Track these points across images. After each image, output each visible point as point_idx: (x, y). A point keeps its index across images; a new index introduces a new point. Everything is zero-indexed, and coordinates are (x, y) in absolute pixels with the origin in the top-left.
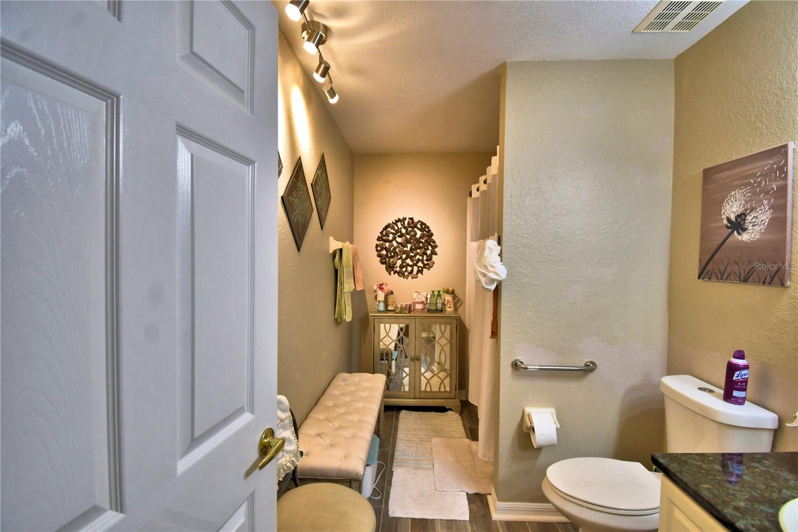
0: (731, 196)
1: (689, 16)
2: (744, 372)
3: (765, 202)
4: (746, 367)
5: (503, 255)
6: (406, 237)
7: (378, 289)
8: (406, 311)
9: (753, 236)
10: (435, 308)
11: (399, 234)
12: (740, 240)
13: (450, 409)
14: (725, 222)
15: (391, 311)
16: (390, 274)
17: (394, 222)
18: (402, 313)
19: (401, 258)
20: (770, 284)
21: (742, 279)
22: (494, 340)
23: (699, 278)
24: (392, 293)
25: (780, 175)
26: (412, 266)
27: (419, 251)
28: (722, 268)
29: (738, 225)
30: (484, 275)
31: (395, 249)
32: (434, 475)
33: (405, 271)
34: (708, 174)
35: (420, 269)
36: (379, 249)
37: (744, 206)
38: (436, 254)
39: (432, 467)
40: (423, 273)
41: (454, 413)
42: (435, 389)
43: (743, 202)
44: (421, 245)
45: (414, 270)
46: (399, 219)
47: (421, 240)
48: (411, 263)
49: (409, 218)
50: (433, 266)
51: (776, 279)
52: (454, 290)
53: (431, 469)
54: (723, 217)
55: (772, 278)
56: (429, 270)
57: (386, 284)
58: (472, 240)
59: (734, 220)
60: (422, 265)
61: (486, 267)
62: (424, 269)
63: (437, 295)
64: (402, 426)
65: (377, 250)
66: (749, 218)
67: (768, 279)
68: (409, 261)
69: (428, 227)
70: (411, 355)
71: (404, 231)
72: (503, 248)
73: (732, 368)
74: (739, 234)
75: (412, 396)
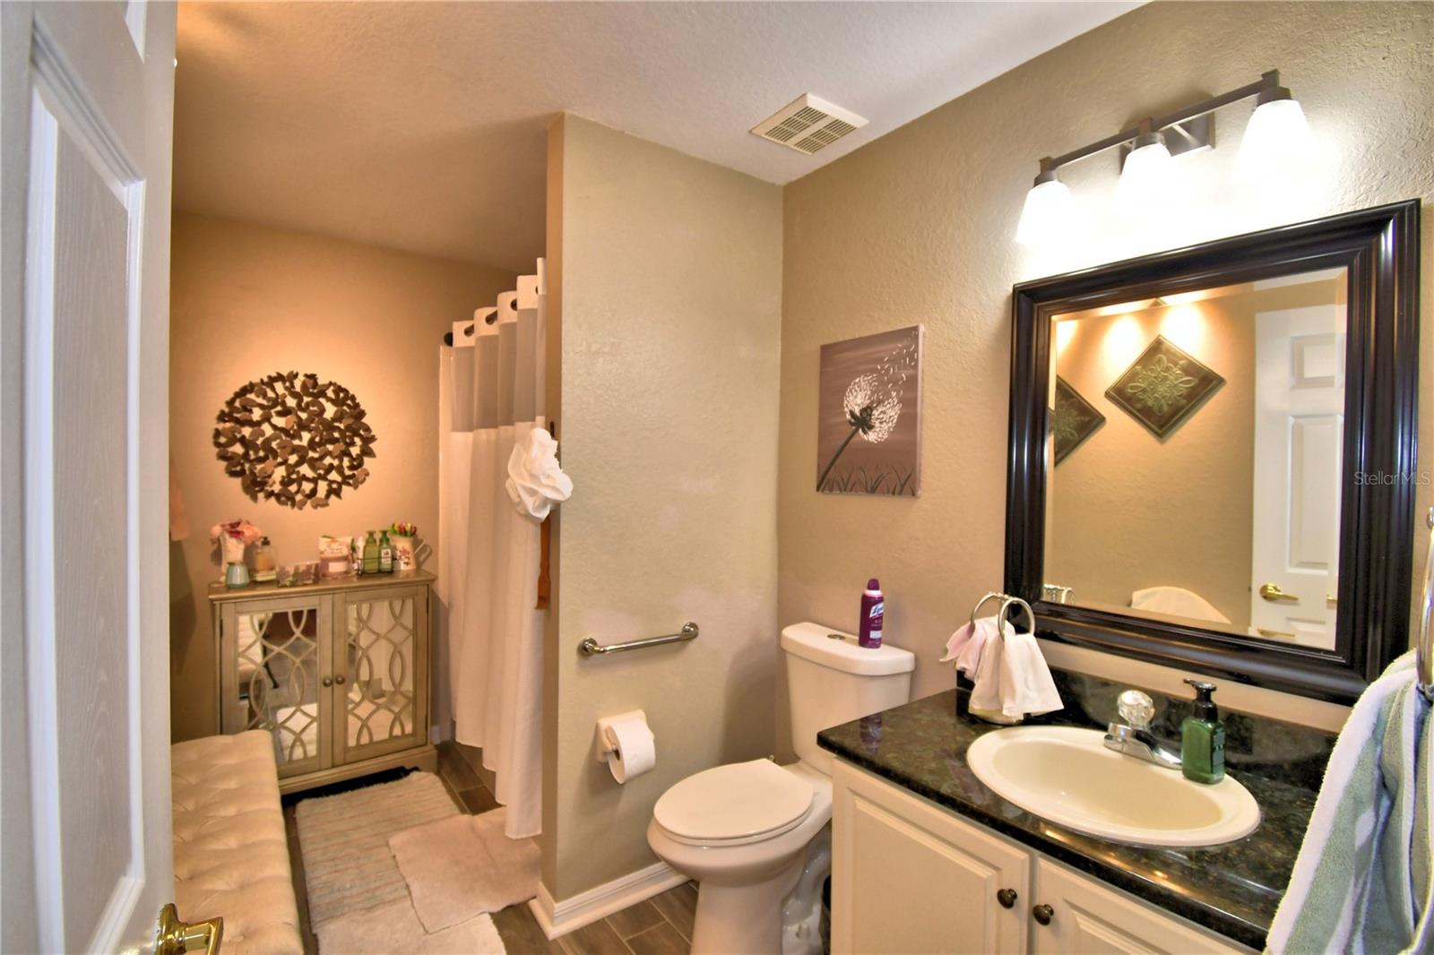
0: (855, 384)
1: (818, 134)
2: (880, 606)
3: (894, 394)
4: (880, 600)
5: (563, 456)
6: (299, 418)
7: (227, 536)
8: (309, 579)
9: (880, 436)
10: (377, 568)
11: (279, 408)
12: (865, 441)
13: (416, 769)
14: (848, 417)
15: (262, 583)
16: (255, 498)
17: (266, 380)
18: (298, 586)
19: (285, 462)
20: (900, 494)
21: (869, 489)
22: (542, 613)
23: (818, 490)
24: (266, 542)
25: (910, 362)
26: (315, 481)
27: (330, 447)
28: (846, 476)
29: (863, 421)
30: (533, 493)
31: (268, 441)
32: (414, 907)
33: (298, 492)
34: (827, 351)
35: (335, 486)
36: (222, 440)
37: (870, 398)
38: (370, 453)
39: (406, 893)
40: (342, 495)
41: (422, 774)
42: (381, 734)
43: (869, 393)
44: (336, 435)
45: (319, 488)
46: (278, 374)
47: (336, 424)
48: (310, 474)
49: (306, 376)
50: (364, 480)
51: (907, 488)
52: (415, 528)
53: (405, 897)
54: (846, 410)
55: (903, 486)
56: (356, 487)
57: (248, 523)
58: (455, 429)
59: (858, 414)
60: (339, 479)
61: (534, 477)
62: (344, 487)
63: (381, 541)
64: (310, 835)
65: (217, 444)
66: (876, 413)
67: (898, 488)
68: (305, 470)
69: (353, 398)
70: (323, 676)
71: (291, 402)
72: (562, 444)
73: (867, 603)
74: (865, 433)
75: (327, 762)
